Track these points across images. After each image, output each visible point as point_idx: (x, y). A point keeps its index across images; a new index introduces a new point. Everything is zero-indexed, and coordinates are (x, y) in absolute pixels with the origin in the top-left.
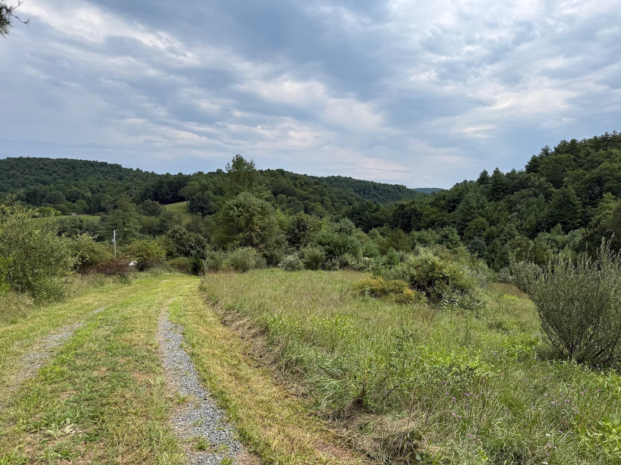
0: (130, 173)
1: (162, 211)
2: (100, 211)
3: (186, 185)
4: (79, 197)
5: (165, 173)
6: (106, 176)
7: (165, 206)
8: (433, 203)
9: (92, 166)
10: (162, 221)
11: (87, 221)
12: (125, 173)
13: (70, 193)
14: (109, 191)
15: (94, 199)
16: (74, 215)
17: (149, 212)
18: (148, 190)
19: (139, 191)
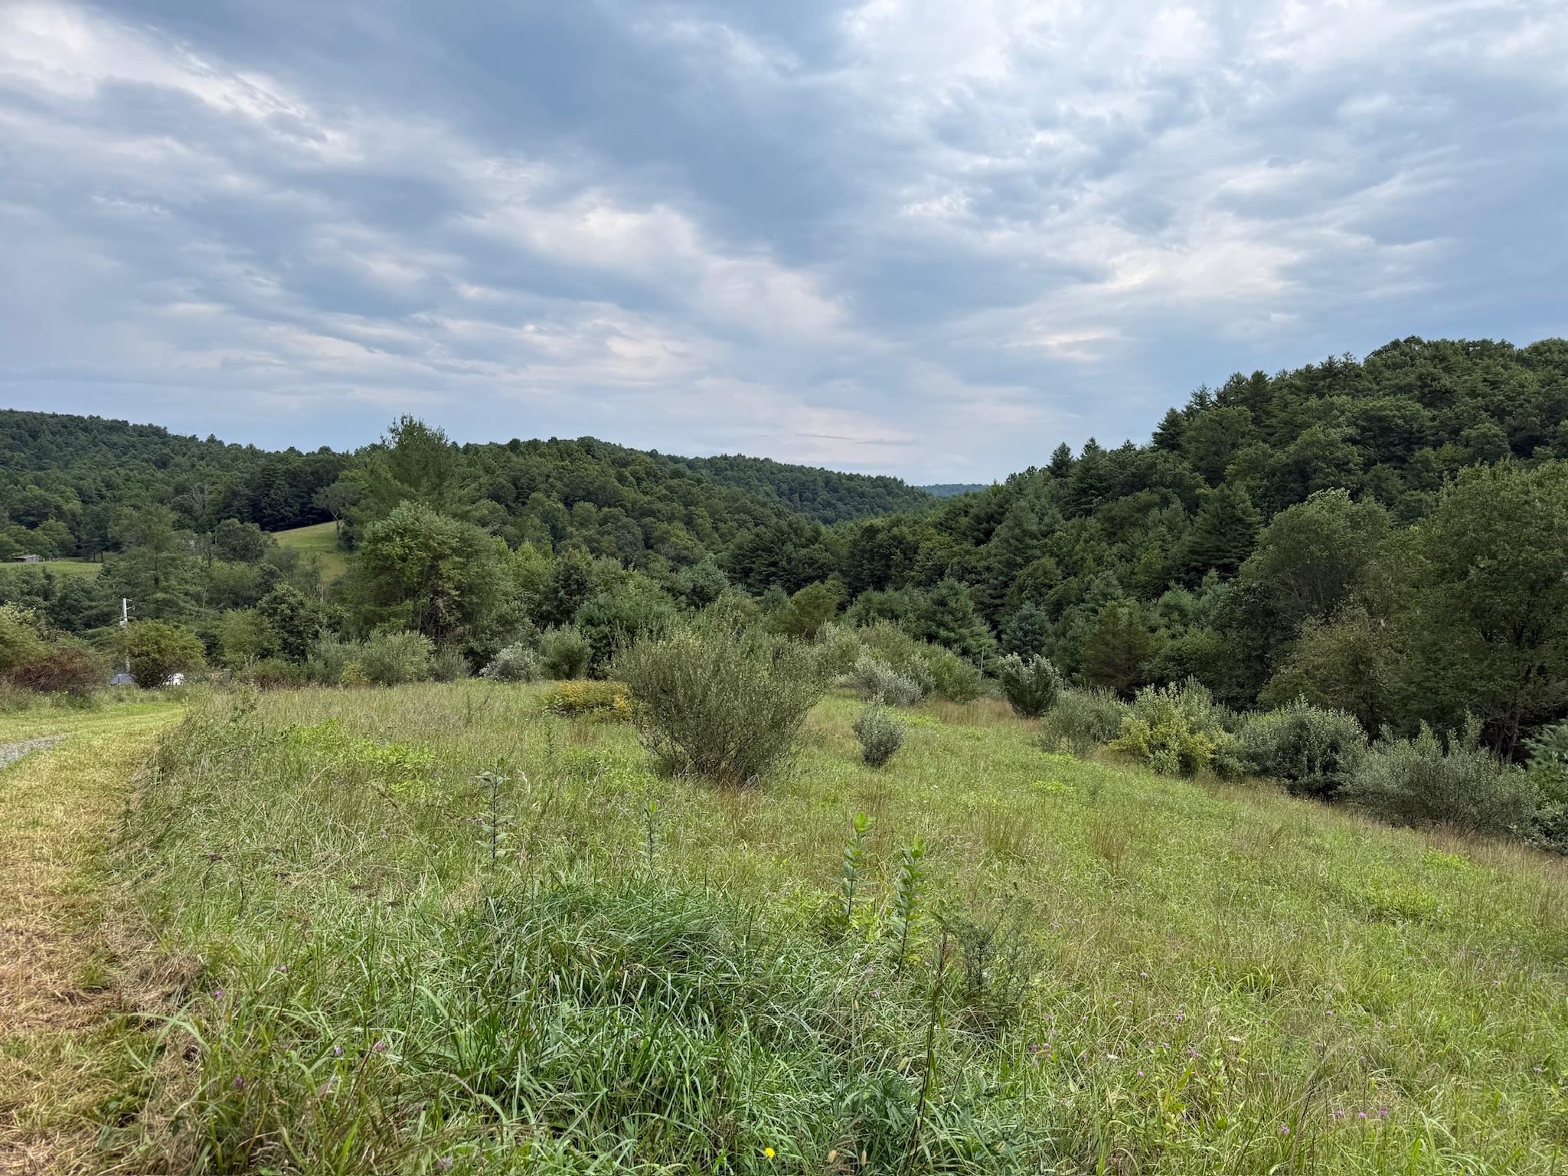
0: (189, 450)
1: (268, 546)
2: (107, 549)
3: (335, 479)
4: (46, 514)
5: (283, 449)
6: (124, 459)
7: (277, 535)
8: (941, 524)
9: (86, 430)
10: (267, 574)
11: (65, 575)
12: (177, 448)
13: (22, 502)
14: (130, 497)
15: (88, 519)
16: (32, 562)
17: (234, 550)
18: (235, 494)
19: (211, 497)
